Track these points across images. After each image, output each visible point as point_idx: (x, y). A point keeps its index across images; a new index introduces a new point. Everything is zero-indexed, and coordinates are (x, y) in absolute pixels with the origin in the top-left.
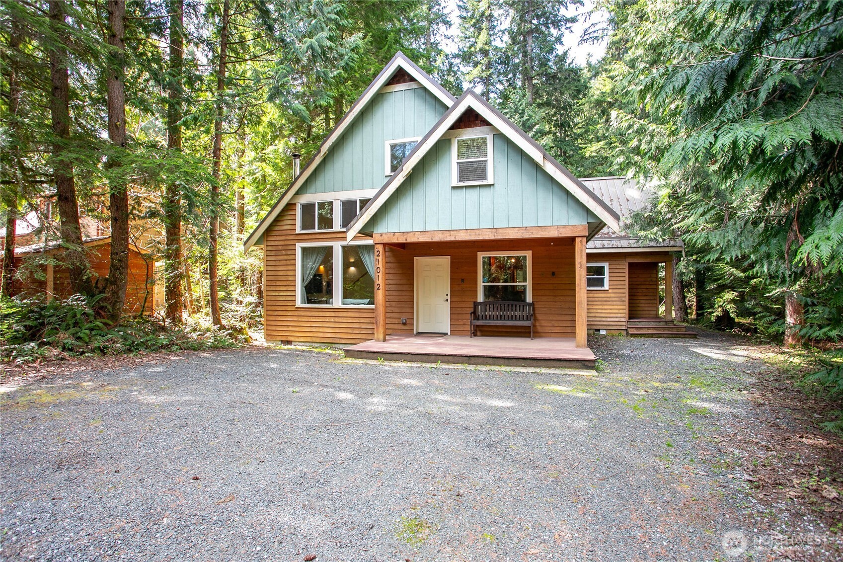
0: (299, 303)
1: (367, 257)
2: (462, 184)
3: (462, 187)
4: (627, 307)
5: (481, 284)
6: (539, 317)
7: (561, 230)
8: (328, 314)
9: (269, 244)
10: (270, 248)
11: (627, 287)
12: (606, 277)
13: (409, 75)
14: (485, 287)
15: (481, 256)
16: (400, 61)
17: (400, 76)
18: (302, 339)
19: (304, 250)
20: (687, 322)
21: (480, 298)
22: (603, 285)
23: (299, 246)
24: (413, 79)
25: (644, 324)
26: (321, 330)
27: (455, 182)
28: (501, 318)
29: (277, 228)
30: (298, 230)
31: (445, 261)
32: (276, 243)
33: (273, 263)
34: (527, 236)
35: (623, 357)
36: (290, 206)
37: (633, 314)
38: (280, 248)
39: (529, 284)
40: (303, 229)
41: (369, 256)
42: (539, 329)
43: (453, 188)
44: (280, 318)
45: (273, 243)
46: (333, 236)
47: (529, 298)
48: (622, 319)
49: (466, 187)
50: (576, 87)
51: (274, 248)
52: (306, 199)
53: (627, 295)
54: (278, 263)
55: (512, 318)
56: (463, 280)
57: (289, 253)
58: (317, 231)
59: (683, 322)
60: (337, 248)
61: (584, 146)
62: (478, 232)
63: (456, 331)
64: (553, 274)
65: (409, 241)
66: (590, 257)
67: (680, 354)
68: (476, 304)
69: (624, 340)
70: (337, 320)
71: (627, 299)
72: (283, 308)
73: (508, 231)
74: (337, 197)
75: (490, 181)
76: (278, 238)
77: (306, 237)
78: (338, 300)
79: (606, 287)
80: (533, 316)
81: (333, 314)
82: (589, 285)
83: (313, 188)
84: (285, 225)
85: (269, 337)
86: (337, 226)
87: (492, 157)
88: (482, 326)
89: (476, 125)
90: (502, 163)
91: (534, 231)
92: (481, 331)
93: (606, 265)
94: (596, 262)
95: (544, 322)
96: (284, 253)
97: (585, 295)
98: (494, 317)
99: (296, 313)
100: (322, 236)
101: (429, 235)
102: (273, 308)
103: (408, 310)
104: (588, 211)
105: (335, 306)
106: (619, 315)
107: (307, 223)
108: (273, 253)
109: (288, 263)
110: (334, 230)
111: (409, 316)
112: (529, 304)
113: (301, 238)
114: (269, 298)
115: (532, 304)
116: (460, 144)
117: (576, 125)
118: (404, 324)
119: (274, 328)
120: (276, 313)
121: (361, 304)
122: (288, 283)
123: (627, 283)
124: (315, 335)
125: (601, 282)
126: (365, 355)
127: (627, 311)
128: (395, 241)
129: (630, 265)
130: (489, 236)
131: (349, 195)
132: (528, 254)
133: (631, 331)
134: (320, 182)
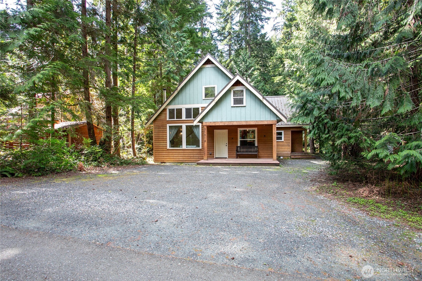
0: (168, 147)
1: (195, 129)
2: (235, 106)
3: (235, 107)
4: (290, 148)
5: (239, 140)
6: (260, 151)
7: (268, 122)
8: (180, 151)
9: (155, 124)
10: (155, 126)
11: (290, 140)
12: (283, 136)
13: (212, 62)
14: (240, 141)
15: (239, 130)
16: (209, 57)
17: (208, 62)
18: (170, 161)
19: (170, 127)
20: (315, 154)
21: (239, 145)
22: (281, 139)
23: (168, 125)
24: (213, 63)
25: (297, 154)
26: (178, 157)
27: (232, 105)
28: (247, 152)
29: (159, 118)
30: (168, 119)
31: (226, 131)
32: (158, 124)
33: (157, 132)
34: (257, 124)
35: (288, 164)
36: (165, 110)
37: (293, 151)
38: (160, 126)
39: (256, 139)
40: (170, 118)
41: (196, 129)
42: (260, 155)
43: (232, 107)
44: (160, 153)
45: (157, 124)
46: (182, 121)
47: (256, 145)
48: (289, 153)
49: (236, 107)
50: (270, 50)
51: (158, 126)
52: (171, 107)
53: (291, 143)
54: (159, 132)
55: (250, 152)
56: (232, 138)
57: (164, 128)
58: (175, 119)
59: (313, 154)
60: (184, 126)
61: (274, 78)
62: (240, 122)
63: (230, 157)
64: (265, 136)
65: (216, 125)
66: (278, 129)
67: (307, 163)
68: (237, 147)
69: (289, 160)
70: (184, 153)
71: (290, 145)
72: (162, 150)
73: (251, 122)
74: (184, 107)
75: (244, 105)
76: (159, 122)
77: (171, 122)
78: (184, 146)
79: (283, 140)
80: (257, 151)
81: (182, 151)
82: (277, 139)
83: (173, 103)
84: (162, 117)
85: (155, 161)
86: (184, 117)
87: (245, 97)
88: (240, 155)
89: (239, 85)
90: (249, 99)
91: (259, 122)
92: (239, 156)
93: (283, 132)
94: (279, 130)
95: (261, 153)
96: (162, 128)
97: (276, 143)
98: (244, 151)
99: (167, 151)
100: (178, 122)
101: (223, 123)
102: (157, 149)
103: (212, 149)
104: (277, 116)
105: (183, 148)
106: (288, 151)
107: (172, 116)
108: (157, 128)
109: (164, 132)
110: (183, 119)
111: (212, 151)
112: (256, 147)
113: (169, 122)
114: (156, 145)
115: (257, 147)
116: (234, 92)
117: (270, 66)
118: (211, 154)
119: (158, 157)
120: (159, 151)
121: (194, 147)
122: (164, 140)
123: (290, 138)
124: (175, 159)
125: (281, 138)
126: (204, 164)
127: (290, 149)
128: (211, 125)
129: (292, 132)
130: (244, 124)
131: (188, 106)
132: (256, 129)
133: (292, 157)
134: (177, 100)
